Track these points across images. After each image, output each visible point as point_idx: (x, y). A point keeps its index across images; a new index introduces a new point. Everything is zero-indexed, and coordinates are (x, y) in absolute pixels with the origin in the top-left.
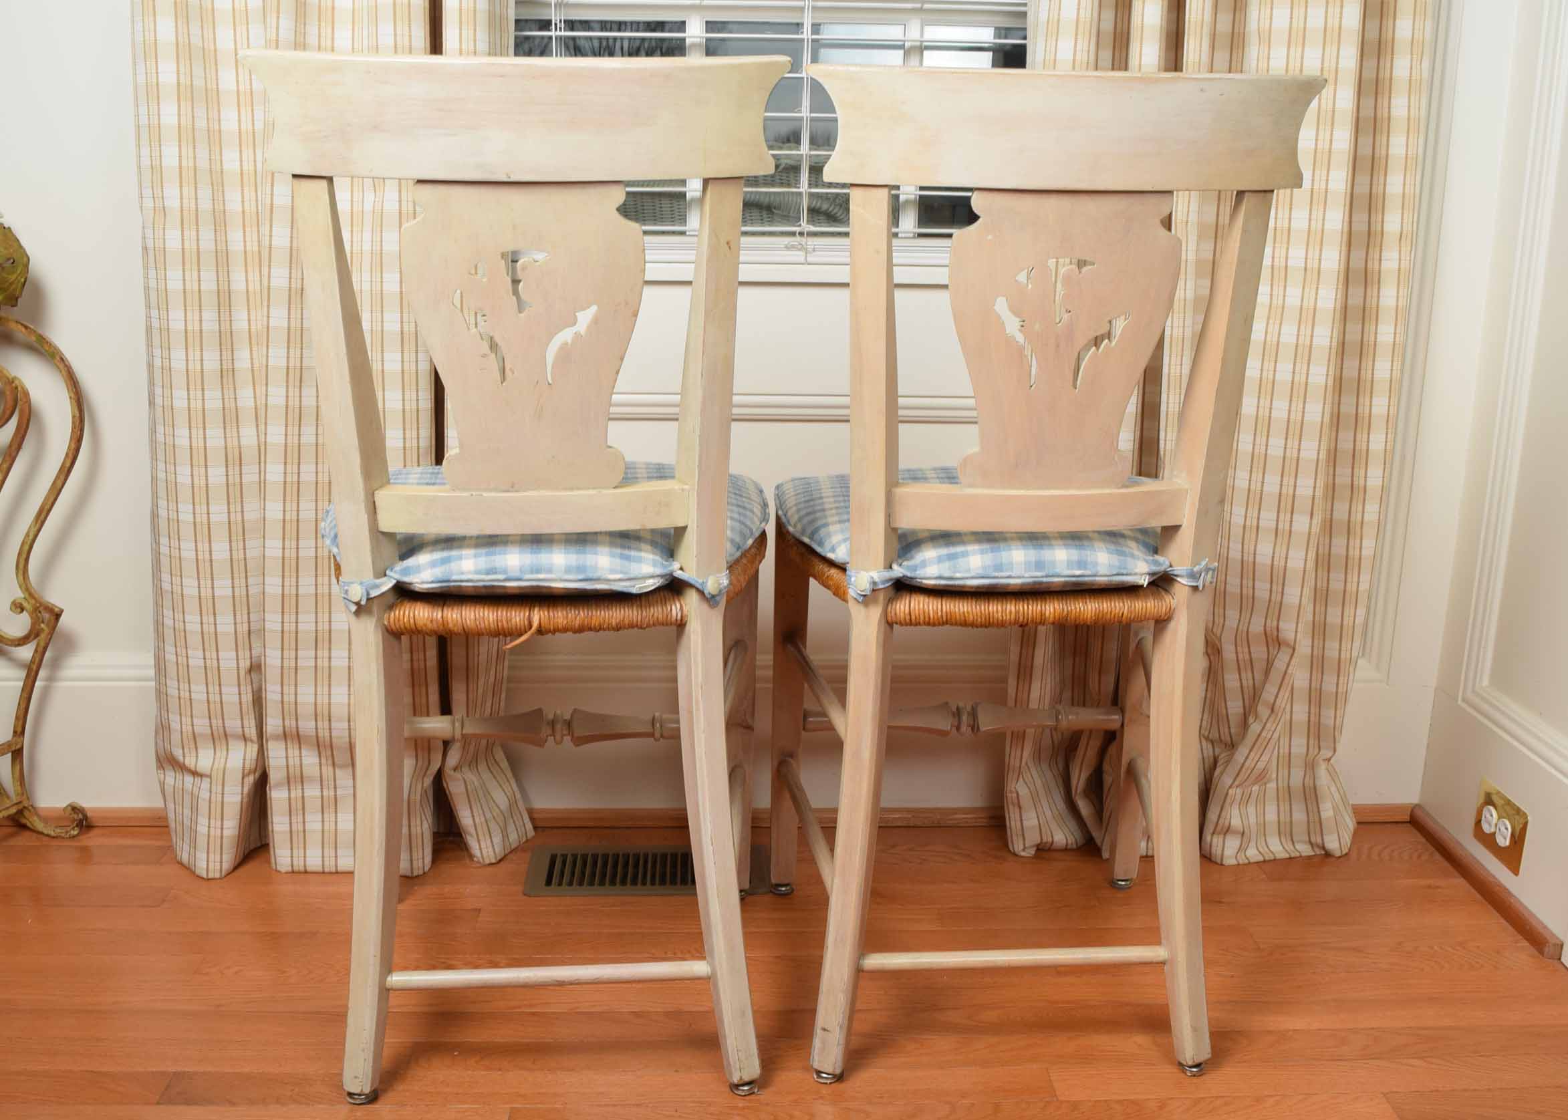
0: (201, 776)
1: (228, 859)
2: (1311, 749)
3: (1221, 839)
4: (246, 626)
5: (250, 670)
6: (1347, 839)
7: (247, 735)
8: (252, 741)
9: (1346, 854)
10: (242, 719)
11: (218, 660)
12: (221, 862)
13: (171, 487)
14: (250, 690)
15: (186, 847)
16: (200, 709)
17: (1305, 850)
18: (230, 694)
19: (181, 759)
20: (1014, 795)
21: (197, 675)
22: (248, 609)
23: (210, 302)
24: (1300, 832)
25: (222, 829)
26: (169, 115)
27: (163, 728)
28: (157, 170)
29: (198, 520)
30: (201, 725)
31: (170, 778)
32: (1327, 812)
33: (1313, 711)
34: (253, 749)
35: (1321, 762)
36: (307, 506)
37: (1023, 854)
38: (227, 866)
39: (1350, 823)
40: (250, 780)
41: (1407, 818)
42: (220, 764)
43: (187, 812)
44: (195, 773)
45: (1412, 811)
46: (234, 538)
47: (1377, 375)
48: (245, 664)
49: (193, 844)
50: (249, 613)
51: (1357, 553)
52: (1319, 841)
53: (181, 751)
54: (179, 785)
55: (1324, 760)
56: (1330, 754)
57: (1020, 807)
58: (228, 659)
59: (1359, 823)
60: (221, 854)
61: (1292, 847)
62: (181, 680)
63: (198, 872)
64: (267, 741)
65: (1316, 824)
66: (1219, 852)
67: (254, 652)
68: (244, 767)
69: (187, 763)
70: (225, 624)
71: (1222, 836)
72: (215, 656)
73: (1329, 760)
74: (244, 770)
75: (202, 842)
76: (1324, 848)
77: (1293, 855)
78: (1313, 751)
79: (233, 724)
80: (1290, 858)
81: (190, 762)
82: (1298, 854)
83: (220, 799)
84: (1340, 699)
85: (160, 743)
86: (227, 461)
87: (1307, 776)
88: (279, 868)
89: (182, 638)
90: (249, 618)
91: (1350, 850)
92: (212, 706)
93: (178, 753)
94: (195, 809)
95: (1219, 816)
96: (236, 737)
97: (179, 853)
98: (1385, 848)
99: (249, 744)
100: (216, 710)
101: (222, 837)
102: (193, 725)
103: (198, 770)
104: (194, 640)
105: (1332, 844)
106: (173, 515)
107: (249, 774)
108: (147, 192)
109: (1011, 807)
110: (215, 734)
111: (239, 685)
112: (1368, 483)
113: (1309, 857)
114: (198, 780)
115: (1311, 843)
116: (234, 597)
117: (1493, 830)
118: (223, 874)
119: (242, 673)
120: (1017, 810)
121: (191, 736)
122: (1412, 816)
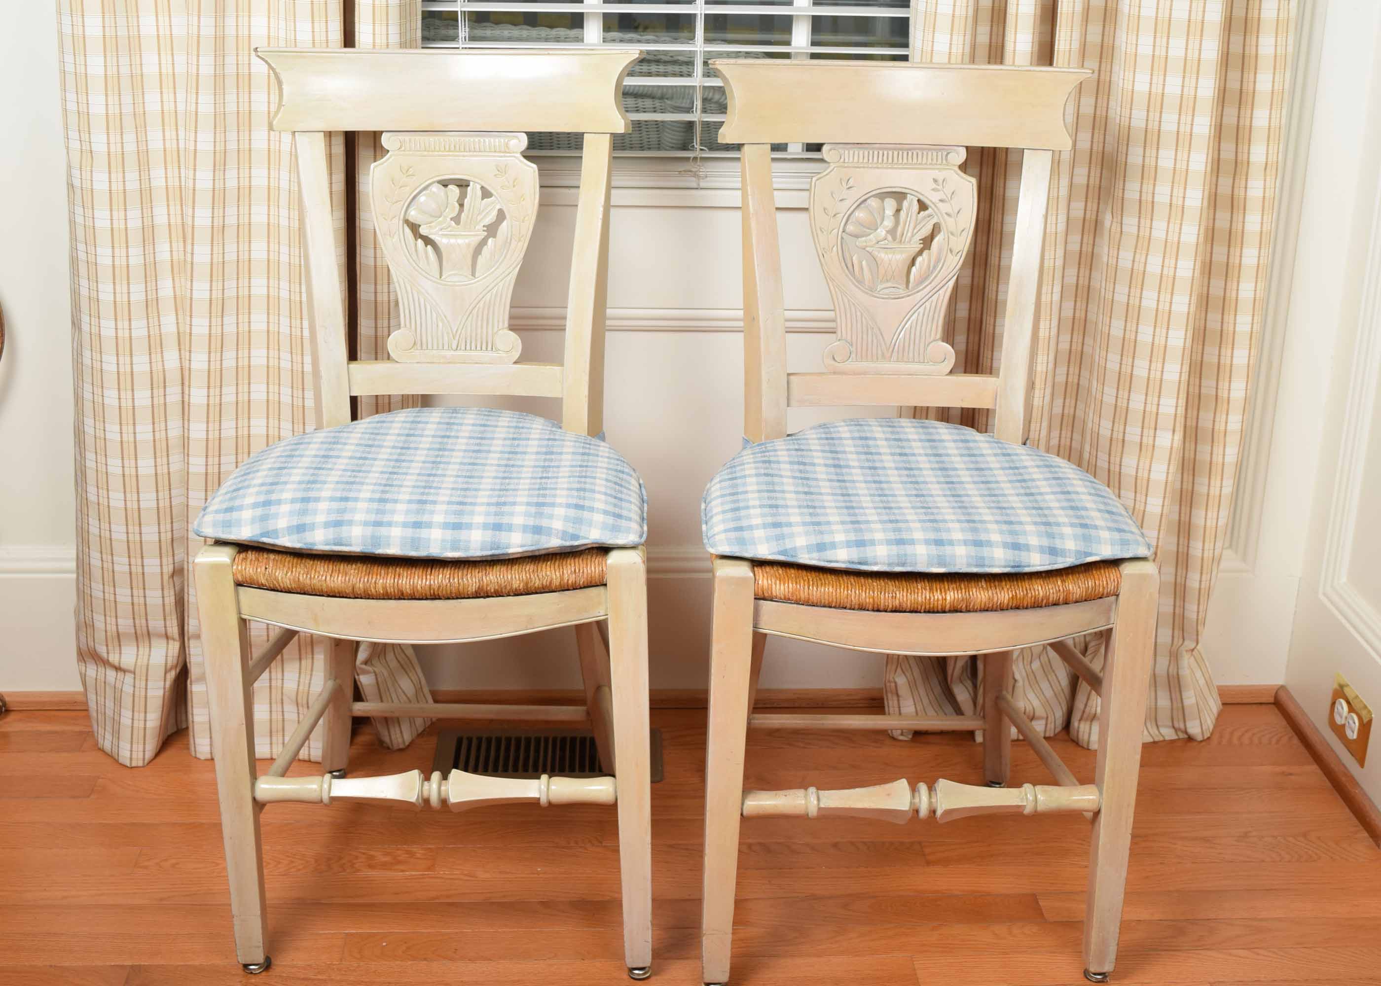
0: (124, 671)
1: (151, 747)
2: (1176, 639)
3: (1087, 727)
4: (169, 535)
5: (172, 576)
6: (1209, 723)
7: (169, 634)
8: (174, 639)
9: (1208, 738)
10: (165, 619)
11: (143, 566)
12: (144, 751)
13: (99, 409)
14: (172, 593)
15: (108, 736)
16: (124, 608)
17: (1168, 734)
18: (154, 597)
19: (105, 655)
20: (893, 685)
21: (122, 579)
22: (172, 519)
23: (135, 239)
24: (1164, 717)
25: (145, 721)
26: (96, 65)
27: (84, 626)
28: (84, 116)
29: (125, 439)
30: (125, 624)
31: (92, 670)
32: (1190, 699)
33: (1178, 604)
34: (175, 647)
35: (1185, 653)
36: (229, 425)
37: (901, 738)
38: (149, 755)
39: (1214, 706)
40: (172, 675)
41: (1272, 700)
42: (143, 661)
43: (110, 704)
44: (118, 669)
45: (1276, 693)
46: (158, 454)
47: (1242, 294)
48: (168, 569)
49: (116, 733)
50: (172, 523)
51: (1220, 460)
52: (1182, 726)
53: (105, 648)
54: (101, 677)
55: (1187, 651)
56: (1193, 646)
57: (898, 696)
58: (152, 565)
59: (1224, 704)
60: (144, 744)
61: (1157, 732)
62: (106, 583)
63: (121, 760)
64: (189, 639)
65: (1179, 711)
66: (1086, 737)
67: (176, 558)
68: (166, 664)
69: (111, 659)
70: (150, 534)
71: (1088, 723)
72: (139, 563)
73: (1193, 650)
74: (166, 666)
75: (126, 733)
76: (1186, 732)
77: (1156, 739)
78: (1178, 641)
79: (156, 624)
80: (1154, 742)
81: (114, 658)
82: (1161, 739)
83: (143, 693)
84: (1204, 594)
85: (83, 639)
86: (152, 384)
87: (1172, 666)
88: (198, 755)
89: (108, 546)
90: (172, 527)
91: (1212, 734)
92: (136, 607)
93: (102, 650)
94: (118, 701)
95: (1086, 705)
96: (159, 636)
97: (100, 741)
98: (1246, 731)
99: (171, 642)
100: (139, 611)
101: (145, 729)
102: (117, 625)
103: (122, 666)
104: (120, 548)
105: (1194, 729)
106: (100, 433)
107: (171, 669)
108: (74, 135)
109: (890, 695)
110: (139, 632)
111: (163, 589)
112: (1231, 395)
113: (1172, 742)
114: (120, 675)
115: (1174, 727)
116: (158, 508)
117: (1343, 722)
118: (146, 762)
119: (166, 577)
120: (895, 698)
121: (115, 634)
122: (1276, 697)
